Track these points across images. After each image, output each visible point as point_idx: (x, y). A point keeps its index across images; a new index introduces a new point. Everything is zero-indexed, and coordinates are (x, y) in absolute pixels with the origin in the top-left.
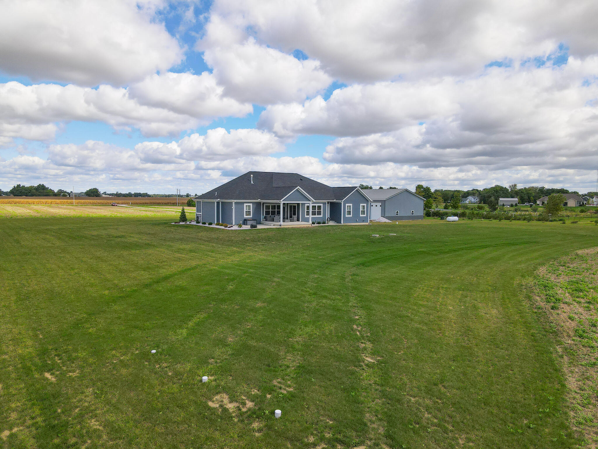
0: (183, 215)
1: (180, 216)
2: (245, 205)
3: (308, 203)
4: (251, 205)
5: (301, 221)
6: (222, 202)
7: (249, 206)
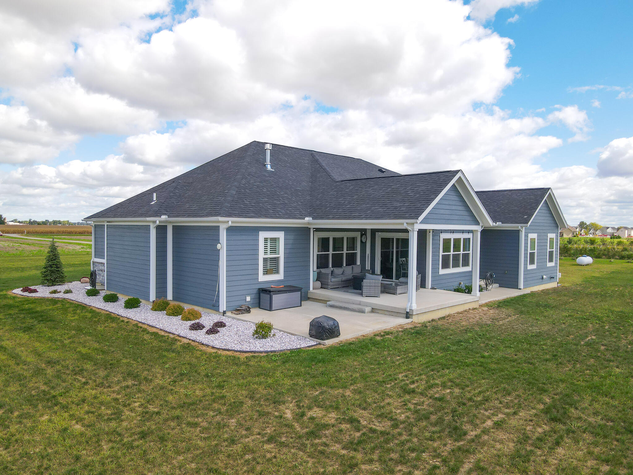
0: (51, 266)
1: (45, 268)
2: (263, 235)
3: (469, 232)
4: (281, 235)
5: (430, 287)
6: (175, 228)
7: (275, 240)
